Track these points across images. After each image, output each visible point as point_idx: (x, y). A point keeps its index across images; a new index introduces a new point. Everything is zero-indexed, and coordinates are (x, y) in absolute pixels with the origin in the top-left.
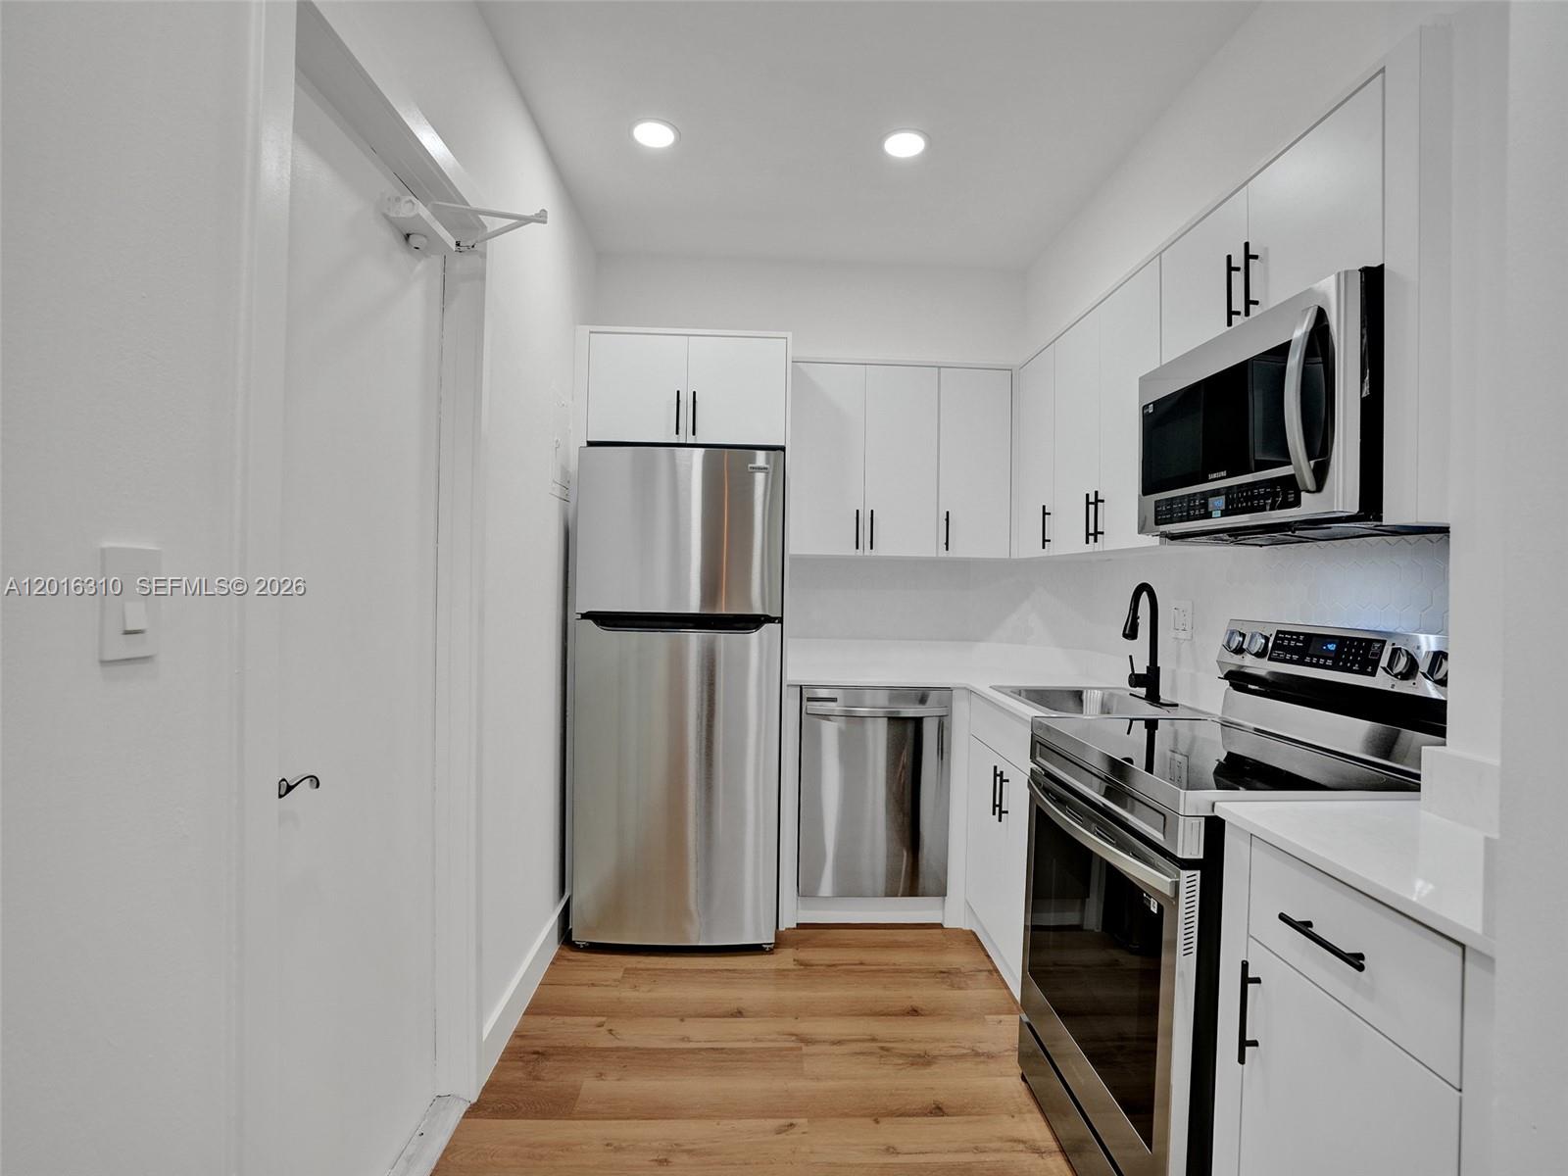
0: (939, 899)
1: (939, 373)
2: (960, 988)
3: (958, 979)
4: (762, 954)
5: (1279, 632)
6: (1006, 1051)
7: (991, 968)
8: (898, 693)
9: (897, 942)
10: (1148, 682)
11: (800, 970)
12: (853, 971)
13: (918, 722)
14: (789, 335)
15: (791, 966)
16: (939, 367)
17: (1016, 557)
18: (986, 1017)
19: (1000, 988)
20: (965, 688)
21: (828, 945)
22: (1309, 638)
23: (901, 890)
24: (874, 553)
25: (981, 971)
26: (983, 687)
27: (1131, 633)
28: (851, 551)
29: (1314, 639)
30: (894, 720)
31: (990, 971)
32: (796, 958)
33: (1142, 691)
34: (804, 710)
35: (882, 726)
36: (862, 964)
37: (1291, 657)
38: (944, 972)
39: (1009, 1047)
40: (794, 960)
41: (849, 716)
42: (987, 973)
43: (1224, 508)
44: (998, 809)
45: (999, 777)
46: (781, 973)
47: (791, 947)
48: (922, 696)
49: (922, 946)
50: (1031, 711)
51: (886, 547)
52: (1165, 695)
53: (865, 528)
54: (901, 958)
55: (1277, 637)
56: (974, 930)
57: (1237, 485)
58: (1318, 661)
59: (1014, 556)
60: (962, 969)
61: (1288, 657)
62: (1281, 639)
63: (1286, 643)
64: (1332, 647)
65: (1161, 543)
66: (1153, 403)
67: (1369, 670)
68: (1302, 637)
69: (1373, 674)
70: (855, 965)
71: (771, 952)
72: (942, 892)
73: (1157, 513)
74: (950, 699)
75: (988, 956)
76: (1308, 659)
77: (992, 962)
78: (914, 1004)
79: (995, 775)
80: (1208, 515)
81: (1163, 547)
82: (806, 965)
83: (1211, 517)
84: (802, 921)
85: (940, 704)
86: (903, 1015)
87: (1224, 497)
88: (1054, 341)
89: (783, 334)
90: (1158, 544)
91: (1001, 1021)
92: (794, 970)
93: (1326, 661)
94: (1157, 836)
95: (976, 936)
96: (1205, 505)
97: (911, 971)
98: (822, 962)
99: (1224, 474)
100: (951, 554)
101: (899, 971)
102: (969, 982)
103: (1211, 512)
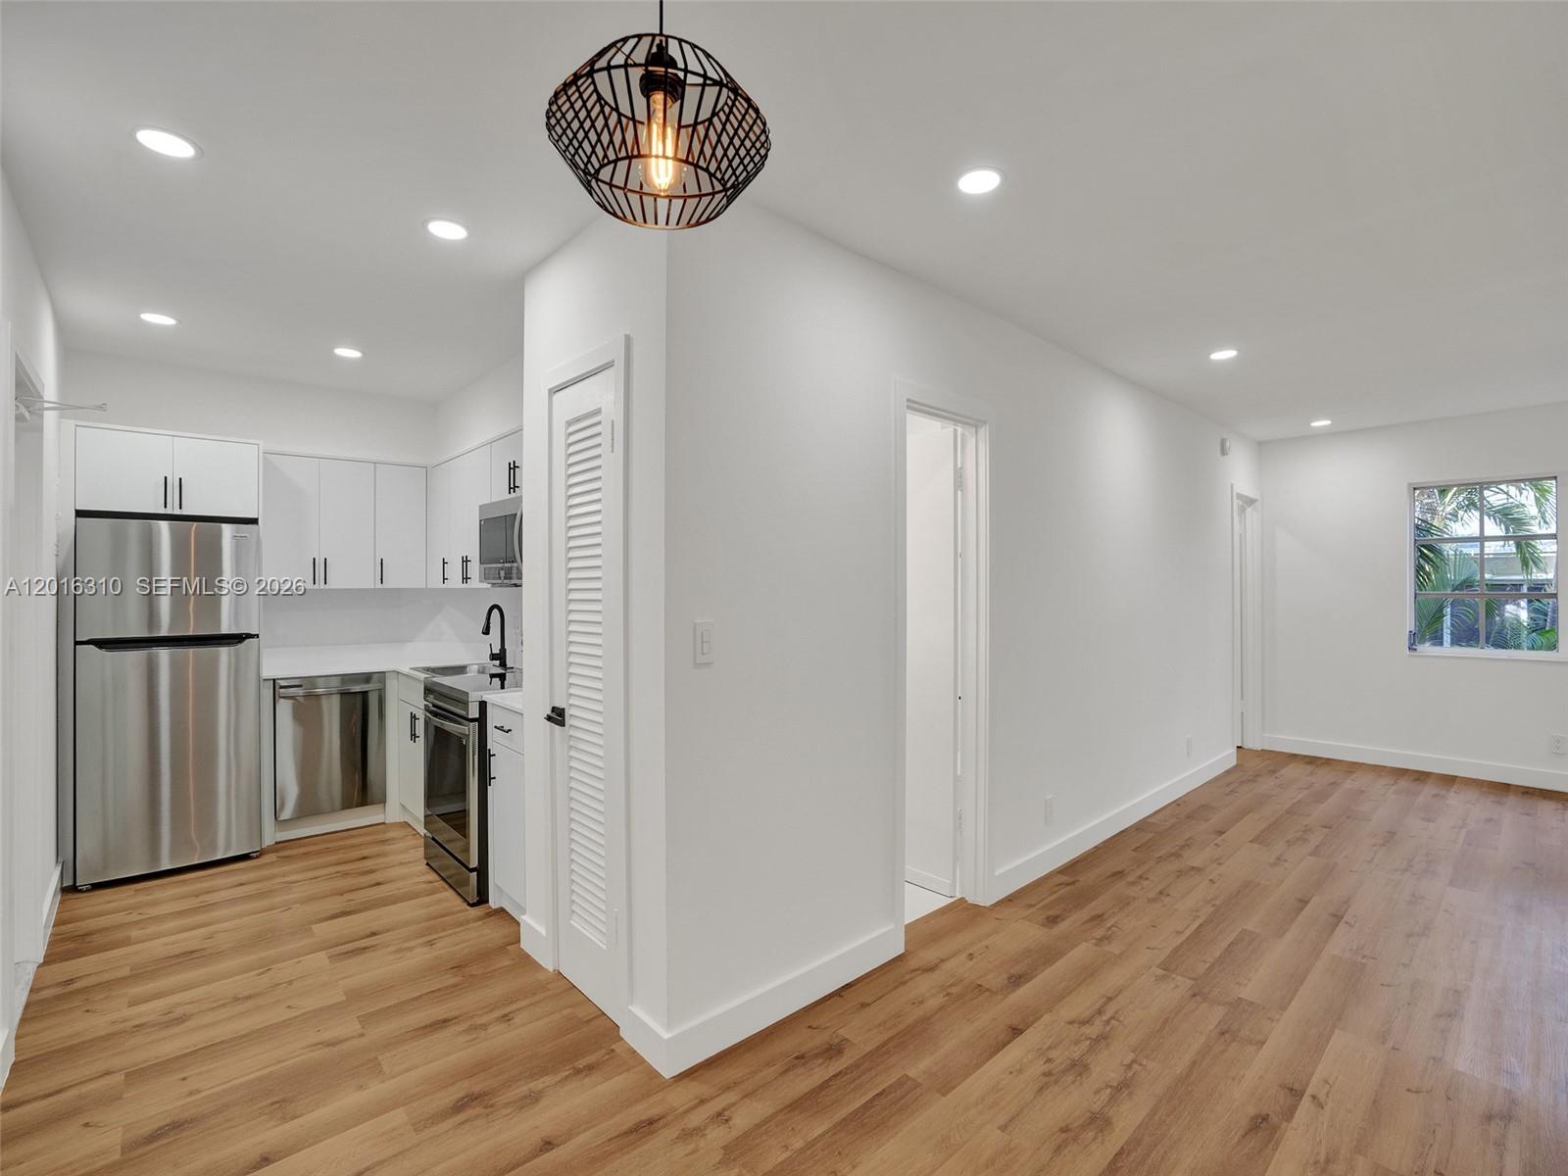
0: (382, 805)
1: (375, 469)
4: (251, 860)
8: (346, 678)
10: (500, 656)
11: (284, 859)
13: (365, 694)
14: (261, 443)
16: (375, 463)
17: (431, 587)
20: (394, 671)
21: (300, 846)
23: (355, 802)
24: (327, 586)
26: (405, 670)
27: (486, 631)
28: (310, 585)
30: (344, 694)
33: (497, 662)
34: (277, 694)
35: (336, 701)
41: (307, 696)
44: (414, 736)
45: (414, 718)
47: (273, 853)
48: (367, 677)
50: (422, 676)
51: (335, 582)
52: (509, 664)
53: (320, 570)
56: (406, 819)
59: (428, 587)
71: (257, 858)
72: (383, 801)
73: (488, 573)
74: (385, 677)
75: (413, 829)
78: (363, 855)
79: (412, 717)
81: (495, 587)
82: (289, 857)
84: (279, 840)
85: (379, 682)
90: (492, 587)
94: (463, 713)
95: (407, 823)
98: (297, 854)
100: (386, 585)
101: (353, 846)
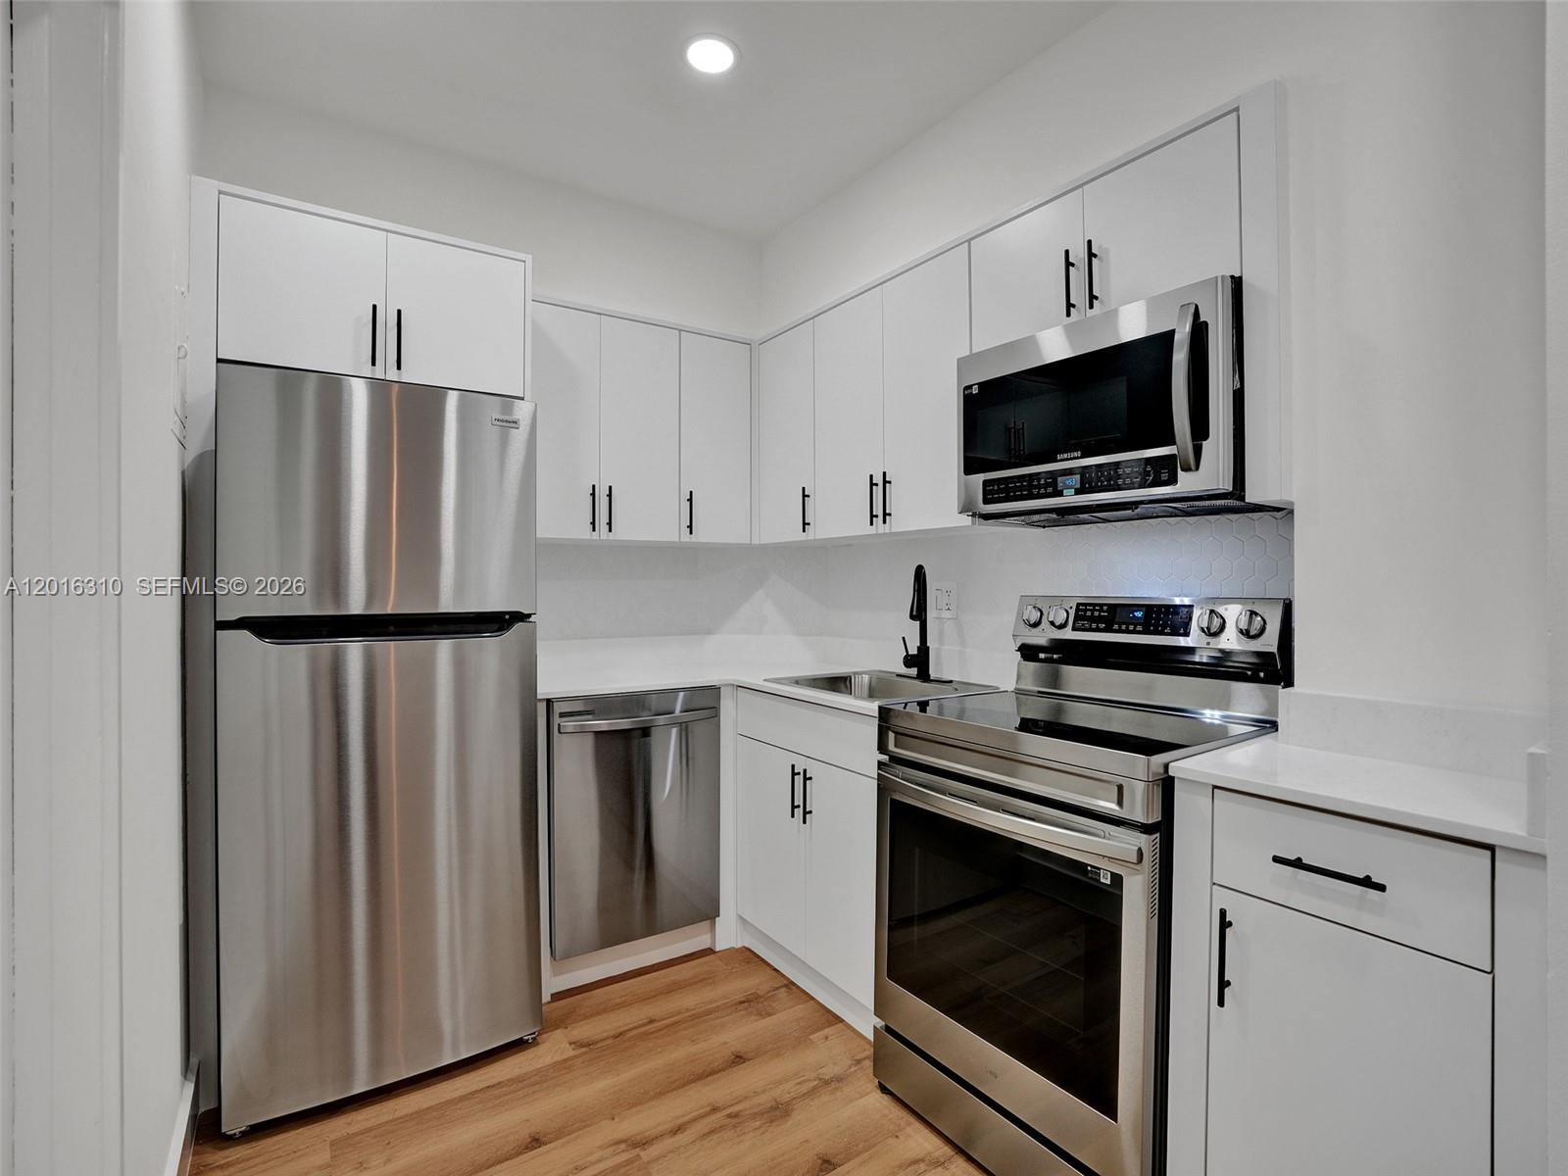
0: (708, 923)
1: (680, 338)
2: (770, 1015)
3: (761, 1005)
4: (526, 1049)
5: (1078, 605)
6: (850, 1067)
7: (785, 982)
9: (674, 983)
10: (919, 660)
11: (584, 1053)
12: (646, 1034)
14: (529, 258)
15: (570, 1053)
16: (680, 331)
17: (757, 542)
18: (811, 1037)
19: (807, 1001)
20: (733, 684)
22: (1114, 608)
24: (611, 536)
25: (777, 988)
27: (918, 614)
28: (584, 534)
29: (1119, 610)
31: (786, 986)
32: (571, 1041)
33: (914, 671)
34: (553, 727)
36: (651, 1021)
37: (1097, 626)
38: (744, 1002)
39: (850, 1062)
40: (570, 1044)
42: (784, 989)
43: (1078, 486)
44: (799, 810)
45: (799, 776)
46: (564, 1065)
47: (557, 1027)
49: (705, 979)
51: (625, 529)
52: (934, 672)
53: (601, 505)
54: (690, 1000)
55: (1078, 610)
56: (747, 945)
57: (1096, 465)
58: (1127, 627)
59: (756, 541)
60: (760, 993)
61: (1094, 626)
62: (1082, 610)
63: (1089, 613)
64: (1139, 614)
65: (973, 523)
66: (979, 384)
67: (1182, 631)
68: (1105, 608)
69: (1186, 634)
70: (644, 1025)
71: (535, 1043)
73: (985, 493)
74: (718, 698)
75: (775, 970)
76: (1116, 627)
77: (783, 976)
78: (733, 1049)
79: (794, 775)
80: (1060, 494)
81: (977, 526)
82: (588, 1045)
83: (1062, 495)
84: (556, 990)
86: (730, 1067)
87: (1078, 476)
88: (813, 318)
89: (521, 256)
90: (970, 524)
91: (827, 1038)
92: (576, 1057)
93: (1135, 627)
94: (1107, 806)
95: (750, 950)
96: (1055, 484)
97: (709, 1013)
98: (605, 1035)
99: (1079, 454)
100: (693, 538)
101: (696, 1017)
102: (774, 1005)
103: (1062, 491)
